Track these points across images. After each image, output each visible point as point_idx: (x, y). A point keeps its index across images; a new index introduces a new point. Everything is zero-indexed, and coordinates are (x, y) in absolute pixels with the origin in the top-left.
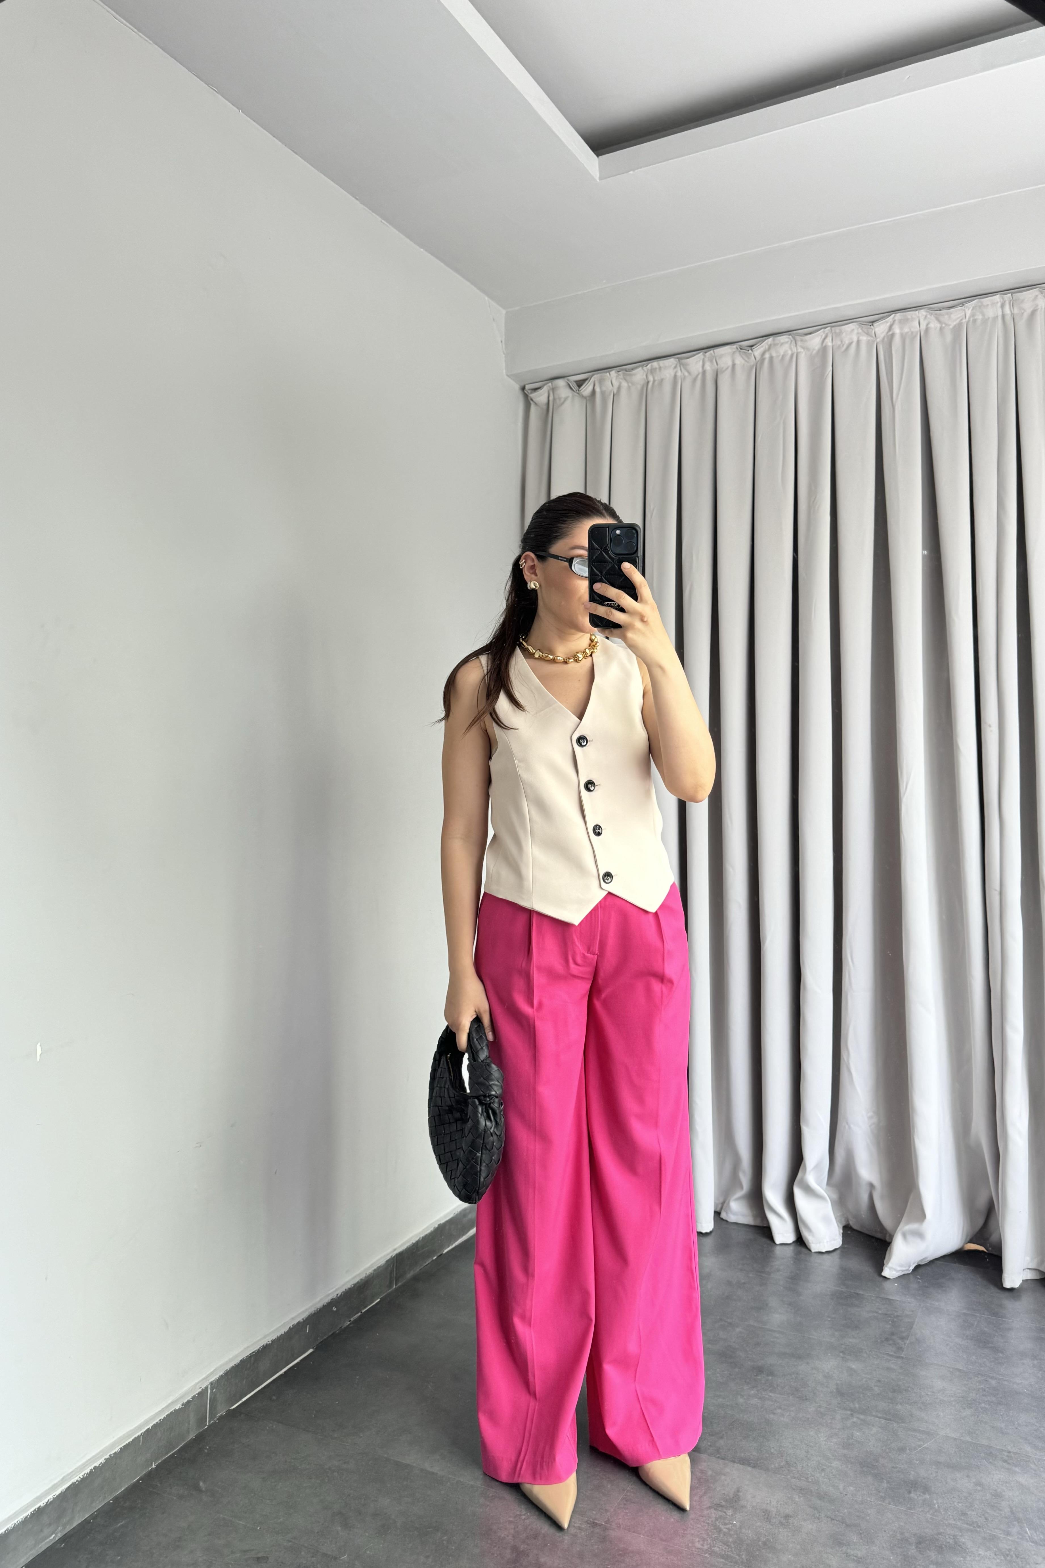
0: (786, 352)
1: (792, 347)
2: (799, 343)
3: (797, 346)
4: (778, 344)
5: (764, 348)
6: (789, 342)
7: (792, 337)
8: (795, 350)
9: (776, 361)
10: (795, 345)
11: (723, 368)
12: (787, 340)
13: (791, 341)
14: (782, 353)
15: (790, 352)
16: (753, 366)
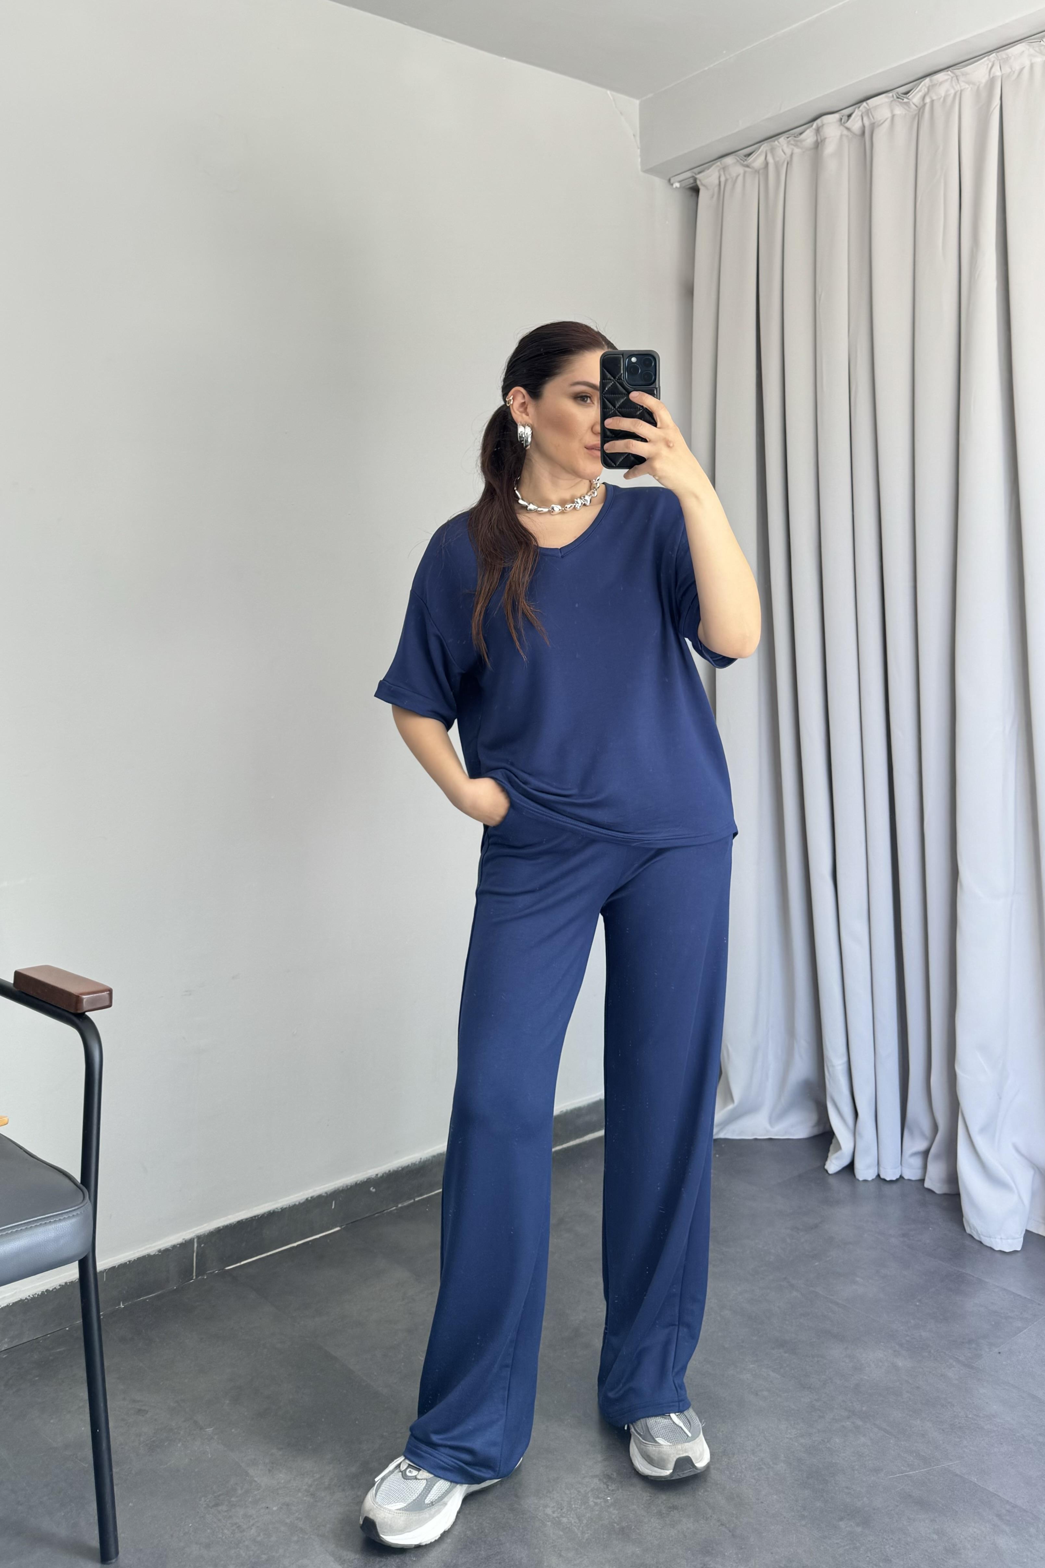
0: (947, 91)
1: (954, 84)
2: (961, 79)
3: (959, 82)
4: (937, 84)
5: (923, 91)
6: (949, 80)
7: (951, 71)
8: (958, 88)
9: (937, 106)
10: (957, 81)
11: (880, 121)
12: (946, 77)
13: (952, 77)
14: (943, 95)
15: (952, 92)
16: (916, 115)
